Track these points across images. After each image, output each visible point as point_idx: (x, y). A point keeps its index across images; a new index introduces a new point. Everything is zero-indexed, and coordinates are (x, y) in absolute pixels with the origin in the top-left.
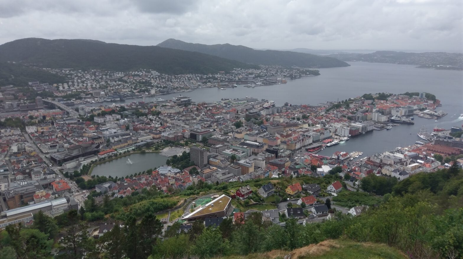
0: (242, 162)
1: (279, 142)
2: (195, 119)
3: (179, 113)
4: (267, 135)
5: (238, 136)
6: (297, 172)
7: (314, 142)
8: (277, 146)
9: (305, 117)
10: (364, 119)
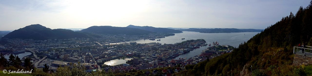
0: (150, 63)
1: (162, 56)
2: (136, 49)
3: (131, 47)
4: (158, 54)
5: (149, 54)
6: (168, 65)
7: (173, 55)
8: (162, 57)
9: (170, 48)
10: (187, 47)
